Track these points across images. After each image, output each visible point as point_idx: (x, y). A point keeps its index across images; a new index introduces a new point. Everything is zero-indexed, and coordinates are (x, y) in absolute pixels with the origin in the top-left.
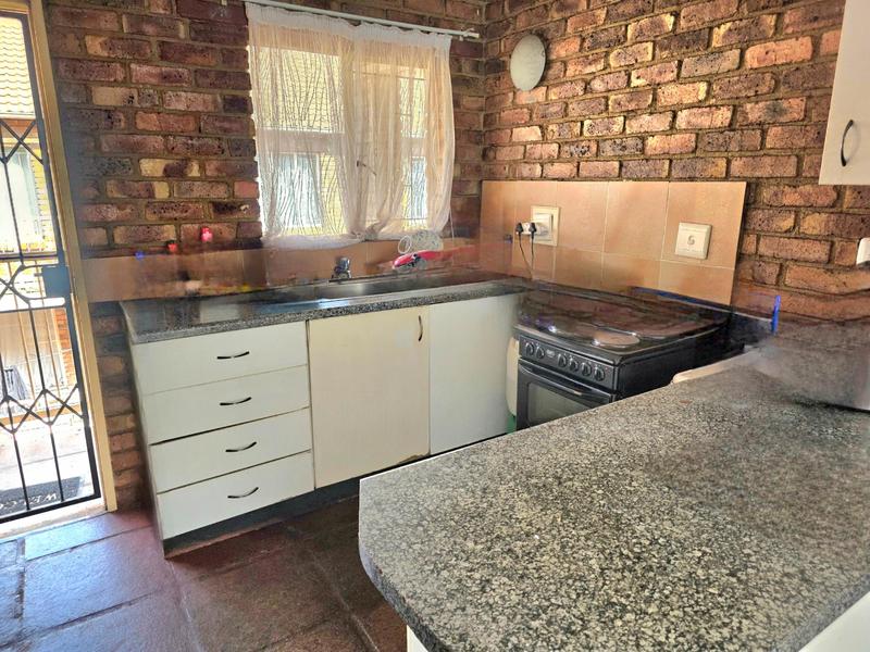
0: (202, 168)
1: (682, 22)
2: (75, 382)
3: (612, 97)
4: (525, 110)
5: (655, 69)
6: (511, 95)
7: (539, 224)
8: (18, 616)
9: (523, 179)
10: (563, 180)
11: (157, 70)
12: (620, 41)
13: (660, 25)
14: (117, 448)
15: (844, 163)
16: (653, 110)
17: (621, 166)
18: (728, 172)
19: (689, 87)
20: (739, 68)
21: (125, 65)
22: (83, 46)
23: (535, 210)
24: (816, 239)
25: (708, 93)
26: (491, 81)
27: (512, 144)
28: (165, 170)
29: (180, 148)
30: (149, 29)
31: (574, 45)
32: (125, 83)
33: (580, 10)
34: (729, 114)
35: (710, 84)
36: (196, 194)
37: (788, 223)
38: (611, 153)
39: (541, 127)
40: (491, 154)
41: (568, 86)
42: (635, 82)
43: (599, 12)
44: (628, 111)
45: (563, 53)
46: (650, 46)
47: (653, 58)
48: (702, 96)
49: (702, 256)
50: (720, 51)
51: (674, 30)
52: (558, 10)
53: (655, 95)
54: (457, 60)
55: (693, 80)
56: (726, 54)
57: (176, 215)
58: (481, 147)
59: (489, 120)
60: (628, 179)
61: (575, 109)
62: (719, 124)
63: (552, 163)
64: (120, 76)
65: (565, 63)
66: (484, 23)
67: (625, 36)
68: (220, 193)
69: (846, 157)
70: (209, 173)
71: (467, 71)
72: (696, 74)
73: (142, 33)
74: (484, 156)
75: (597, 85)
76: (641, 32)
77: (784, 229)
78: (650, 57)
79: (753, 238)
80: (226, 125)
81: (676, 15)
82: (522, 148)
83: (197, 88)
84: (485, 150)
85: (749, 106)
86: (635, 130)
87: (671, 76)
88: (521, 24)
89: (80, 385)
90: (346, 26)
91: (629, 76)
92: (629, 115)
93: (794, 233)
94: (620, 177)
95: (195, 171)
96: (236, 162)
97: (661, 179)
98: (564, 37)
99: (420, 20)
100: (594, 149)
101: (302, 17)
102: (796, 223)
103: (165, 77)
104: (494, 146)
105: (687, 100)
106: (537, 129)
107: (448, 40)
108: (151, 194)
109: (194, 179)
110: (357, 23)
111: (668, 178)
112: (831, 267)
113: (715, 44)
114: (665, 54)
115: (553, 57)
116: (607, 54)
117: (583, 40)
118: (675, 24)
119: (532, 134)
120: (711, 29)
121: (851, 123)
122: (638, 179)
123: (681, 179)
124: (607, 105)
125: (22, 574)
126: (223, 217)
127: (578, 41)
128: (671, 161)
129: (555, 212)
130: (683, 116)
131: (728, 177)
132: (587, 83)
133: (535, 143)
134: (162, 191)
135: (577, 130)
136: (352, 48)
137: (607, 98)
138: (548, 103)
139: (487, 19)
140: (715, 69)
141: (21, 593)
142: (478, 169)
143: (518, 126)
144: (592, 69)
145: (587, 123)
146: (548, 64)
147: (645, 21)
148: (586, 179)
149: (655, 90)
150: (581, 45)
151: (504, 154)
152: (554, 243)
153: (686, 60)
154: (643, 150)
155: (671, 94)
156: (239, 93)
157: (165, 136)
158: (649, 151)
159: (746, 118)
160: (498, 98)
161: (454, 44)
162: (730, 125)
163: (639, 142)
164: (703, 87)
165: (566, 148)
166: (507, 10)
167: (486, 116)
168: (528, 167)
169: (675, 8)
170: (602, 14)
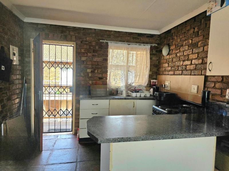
0: (98, 71)
1: (193, 42)
2: (71, 108)
3: (181, 57)
4: (165, 60)
5: (188, 51)
6: (163, 57)
7: (166, 85)
8: (53, 146)
9: (165, 75)
10: (172, 75)
11: (92, 54)
12: (182, 46)
13: (189, 42)
14: (76, 122)
15: (210, 71)
16: (188, 60)
17: (182, 72)
18: (201, 74)
19: (194, 55)
20: (203, 51)
21: (87, 53)
22: (81, 50)
23: (166, 82)
24: (219, 89)
25: (198, 56)
26: (160, 54)
27: (163, 67)
28: (91, 71)
29: (94, 68)
30: (92, 47)
31: (174, 47)
32: (86, 56)
33: (175, 39)
34: (201, 61)
35: (198, 54)
36: (96, 76)
37: (213, 85)
38: (180, 69)
39: (168, 64)
40: (159, 69)
41: (173, 55)
42: (185, 54)
43: (178, 40)
44: (183, 60)
45: (172, 48)
46: (187, 46)
47: (188, 49)
48: (197, 57)
49: (196, 92)
50: (200, 47)
51: (192, 43)
52: (172, 40)
53: (188, 57)
54: (152, 50)
55: (195, 53)
56: (201, 48)
57: (92, 79)
58: (157, 68)
59: (159, 62)
60: (183, 75)
61: (174, 60)
62: (200, 63)
63: (170, 71)
64: (86, 55)
65: (173, 50)
66: (159, 42)
67: (183, 44)
68: (100, 76)
69: (210, 69)
70: (99, 72)
71: (154, 52)
72: (196, 52)
73: (90, 48)
74: (158, 70)
75: (178, 55)
76: (186, 44)
77: (212, 87)
78: (187, 49)
79: (206, 88)
80: (103, 63)
81: (192, 40)
82: (164, 68)
83: (98, 57)
84: (158, 69)
85: (205, 59)
86: (185, 64)
87: (191, 53)
88: (165, 42)
89: (72, 109)
90: (127, 45)
91: (184, 53)
92: (184, 61)
93: (214, 87)
94: (182, 75)
95: (96, 71)
96: (104, 70)
97: (189, 75)
98: (172, 45)
99: (144, 43)
100: (177, 69)
101: (119, 44)
102: (215, 85)
103: (93, 55)
104: (160, 68)
105: (194, 58)
106: (167, 64)
107: (150, 46)
108: (88, 75)
109: (96, 73)
110: (129, 44)
111: (191, 75)
112: (221, 96)
113: (199, 46)
114: (190, 48)
115: (170, 49)
116: (180, 48)
117: (176, 45)
118: (192, 42)
119: (166, 65)
120: (198, 43)
121: (211, 62)
122: (185, 75)
123: (193, 75)
124: (180, 59)
125: (56, 141)
126: (100, 80)
127: (175, 46)
128: (191, 71)
129: (170, 82)
130: (193, 61)
131: (201, 75)
132: (176, 54)
133: (167, 67)
134: (90, 75)
135: (174, 64)
136: (128, 49)
137: (180, 57)
138: (169, 58)
139: (160, 42)
140: (199, 51)
141: (55, 143)
142: (156, 73)
143: (164, 63)
144: (177, 51)
145: (176, 63)
146: (170, 51)
147: (186, 41)
148: (176, 75)
149: (188, 56)
150: (176, 46)
151: (161, 69)
152: (169, 89)
153: (194, 49)
154: (186, 69)
155: (191, 57)
156: (106, 58)
157: (92, 65)
158: (187, 69)
159: (204, 62)
160: (161, 58)
161: (151, 47)
162: (202, 63)
163: (185, 67)
164: (197, 55)
165: (172, 68)
166: (163, 39)
167: (159, 61)
168: (165, 72)
169: (192, 39)
170: (179, 40)
